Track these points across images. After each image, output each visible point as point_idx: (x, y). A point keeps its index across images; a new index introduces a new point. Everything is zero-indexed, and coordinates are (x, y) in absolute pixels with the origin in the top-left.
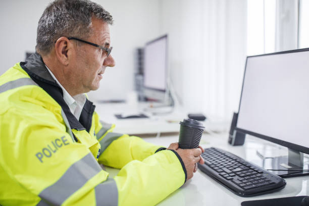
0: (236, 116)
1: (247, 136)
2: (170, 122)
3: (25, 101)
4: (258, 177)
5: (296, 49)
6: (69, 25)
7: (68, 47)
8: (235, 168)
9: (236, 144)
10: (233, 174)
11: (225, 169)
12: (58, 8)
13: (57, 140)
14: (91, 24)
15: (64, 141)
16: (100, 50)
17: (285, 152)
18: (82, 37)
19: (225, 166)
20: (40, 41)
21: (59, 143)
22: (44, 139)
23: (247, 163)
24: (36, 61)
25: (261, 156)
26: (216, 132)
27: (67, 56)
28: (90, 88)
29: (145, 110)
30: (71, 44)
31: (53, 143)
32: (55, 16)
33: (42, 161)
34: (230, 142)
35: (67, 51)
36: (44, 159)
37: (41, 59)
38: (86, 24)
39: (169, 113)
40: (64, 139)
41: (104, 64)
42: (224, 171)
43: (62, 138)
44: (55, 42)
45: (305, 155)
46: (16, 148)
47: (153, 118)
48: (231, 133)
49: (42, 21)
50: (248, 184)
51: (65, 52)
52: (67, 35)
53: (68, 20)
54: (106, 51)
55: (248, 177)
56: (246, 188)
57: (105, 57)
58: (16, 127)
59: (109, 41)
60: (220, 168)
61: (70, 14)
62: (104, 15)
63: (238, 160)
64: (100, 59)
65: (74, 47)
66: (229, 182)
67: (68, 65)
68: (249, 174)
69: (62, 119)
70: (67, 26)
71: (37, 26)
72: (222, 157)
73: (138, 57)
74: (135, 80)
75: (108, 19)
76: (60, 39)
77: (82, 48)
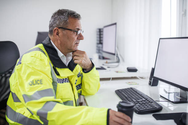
0: (153, 70)
2: (117, 72)
9: (153, 85)
14: (68, 20)
17: (179, 90)
18: (64, 27)
25: (166, 92)
26: (142, 78)
29: (103, 65)
34: (150, 84)
39: (117, 66)
41: (77, 39)
47: (108, 69)
48: (150, 79)
51: (58, 34)
73: (99, 33)
74: (97, 47)
75: (78, 17)
76: (55, 28)
77: (65, 32)
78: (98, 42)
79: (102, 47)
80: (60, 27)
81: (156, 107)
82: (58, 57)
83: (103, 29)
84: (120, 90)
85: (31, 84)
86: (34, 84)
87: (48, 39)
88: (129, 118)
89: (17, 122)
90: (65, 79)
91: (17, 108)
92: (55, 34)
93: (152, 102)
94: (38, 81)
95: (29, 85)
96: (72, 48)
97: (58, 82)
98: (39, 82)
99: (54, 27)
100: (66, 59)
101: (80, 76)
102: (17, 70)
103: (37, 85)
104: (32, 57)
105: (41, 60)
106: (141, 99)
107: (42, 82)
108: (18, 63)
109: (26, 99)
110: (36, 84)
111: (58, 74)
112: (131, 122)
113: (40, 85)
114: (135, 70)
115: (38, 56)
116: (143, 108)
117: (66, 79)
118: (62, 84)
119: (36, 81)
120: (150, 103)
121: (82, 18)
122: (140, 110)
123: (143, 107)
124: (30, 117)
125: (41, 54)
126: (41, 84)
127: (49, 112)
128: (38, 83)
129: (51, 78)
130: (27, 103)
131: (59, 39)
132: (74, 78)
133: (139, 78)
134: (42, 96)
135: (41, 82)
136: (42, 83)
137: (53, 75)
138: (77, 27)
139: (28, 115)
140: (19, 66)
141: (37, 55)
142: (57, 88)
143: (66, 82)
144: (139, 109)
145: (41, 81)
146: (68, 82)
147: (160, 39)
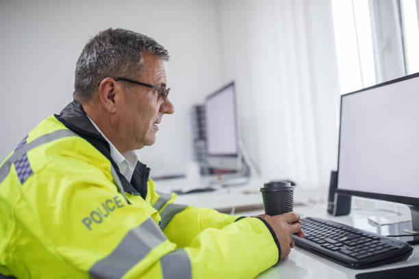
0: (335, 176)
3: (65, 156)
4: (375, 244)
5: (404, 75)
6: (115, 63)
7: (115, 91)
8: (342, 237)
9: (338, 214)
10: (341, 244)
11: (328, 240)
12: (100, 44)
13: (109, 201)
14: (142, 60)
15: (117, 203)
16: (154, 92)
18: (132, 76)
19: (327, 237)
20: (79, 87)
21: (110, 206)
22: (92, 200)
23: (357, 230)
24: (75, 111)
25: (375, 224)
27: (113, 101)
28: (144, 141)
29: (212, 183)
30: (118, 87)
31: (103, 204)
32: (97, 53)
33: (90, 229)
34: (331, 212)
35: (114, 96)
36: (93, 225)
37: (81, 108)
38: (135, 60)
39: (246, 183)
40: (118, 199)
41: (161, 110)
42: (327, 242)
43: (115, 198)
44: (99, 85)
46: (57, 212)
48: (331, 198)
49: (81, 61)
50: (361, 252)
51: (111, 97)
52: (113, 75)
53: (114, 57)
54: (163, 93)
55: (361, 246)
56: (359, 257)
57: (161, 102)
58: (57, 187)
59: (165, 81)
60: (322, 239)
61: (116, 49)
62: (157, 49)
63: (344, 228)
64: (156, 104)
65: (123, 90)
66: (336, 253)
67: (115, 113)
68: (361, 241)
69: (112, 178)
70: (113, 63)
71: (75, 68)
72: (322, 227)
73: (195, 117)
74: (194, 147)
75: (163, 53)
76: (104, 80)
77: (133, 91)
79: (206, 147)
80: (120, 76)
96: (147, 135)
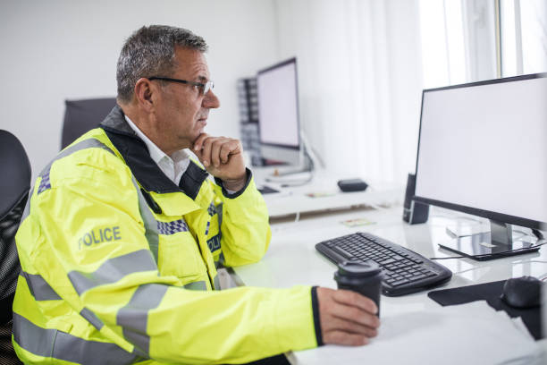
0: (412, 180)
1: (432, 207)
2: (311, 196)
9: (415, 222)
13: (108, 230)
17: (486, 226)
25: (454, 235)
26: (383, 206)
27: (151, 102)
29: (267, 180)
30: (153, 86)
33: (80, 249)
34: (406, 219)
35: (151, 95)
39: (309, 180)
41: (203, 106)
45: (514, 227)
47: (285, 191)
48: (407, 205)
51: (147, 97)
52: (147, 75)
53: (146, 56)
61: (147, 48)
64: (197, 100)
65: (158, 88)
73: (244, 93)
74: (243, 131)
75: (198, 45)
76: (138, 82)
77: (169, 88)
78: (246, 118)
79: (259, 132)
80: (153, 75)
81: (434, 272)
82: (152, 162)
83: (255, 79)
84: (330, 241)
85: (88, 241)
86: (97, 242)
87: (117, 112)
88: (372, 303)
89: (53, 356)
90: (177, 223)
91: (47, 317)
92: (141, 96)
93: (421, 263)
94: (107, 232)
95: (82, 245)
96: (191, 132)
97: (159, 231)
98: (109, 234)
99: (134, 79)
100: (172, 166)
101: (215, 213)
102: (42, 205)
103: (106, 243)
104: (81, 164)
105: (107, 172)
106: (391, 257)
107: (118, 233)
108: (41, 186)
109: (80, 285)
110: (102, 240)
111: (158, 210)
112: (378, 314)
113: (113, 242)
114: (360, 187)
115: (98, 161)
116: (399, 281)
117: (179, 221)
118: (170, 236)
119: (101, 231)
120: (417, 266)
121: (209, 49)
122: (394, 284)
123: (401, 278)
124: (90, 336)
125: (104, 156)
126: (116, 239)
127: (151, 312)
128: (109, 237)
129: (140, 223)
130: (83, 296)
131: (152, 110)
132: (199, 218)
133: (376, 207)
134: (125, 273)
135: (115, 233)
136: (118, 236)
137: (145, 213)
138: (201, 74)
139: (85, 332)
140: (46, 196)
141: (95, 159)
142: (157, 248)
143: (181, 229)
144: (389, 284)
145: (117, 231)
146: (185, 230)
147: (425, 91)
